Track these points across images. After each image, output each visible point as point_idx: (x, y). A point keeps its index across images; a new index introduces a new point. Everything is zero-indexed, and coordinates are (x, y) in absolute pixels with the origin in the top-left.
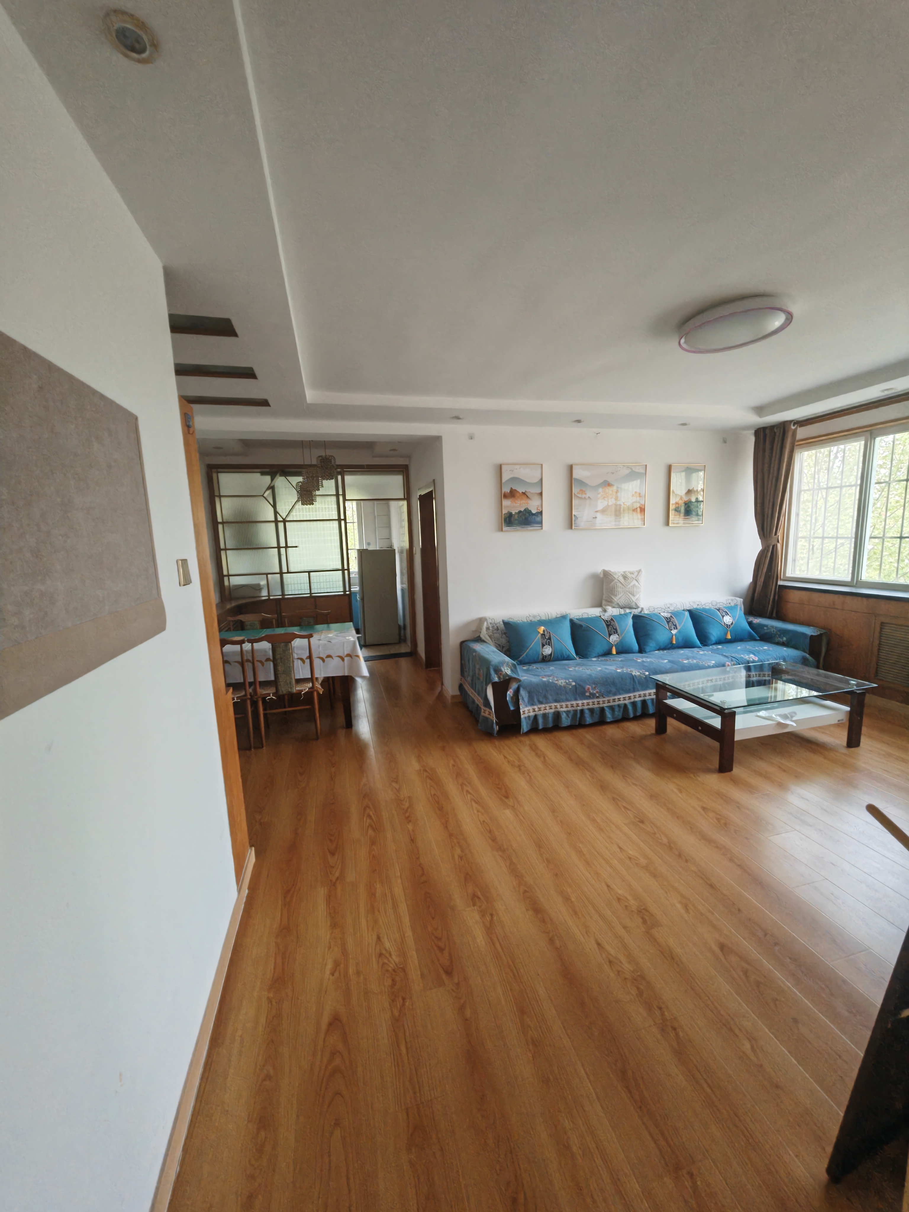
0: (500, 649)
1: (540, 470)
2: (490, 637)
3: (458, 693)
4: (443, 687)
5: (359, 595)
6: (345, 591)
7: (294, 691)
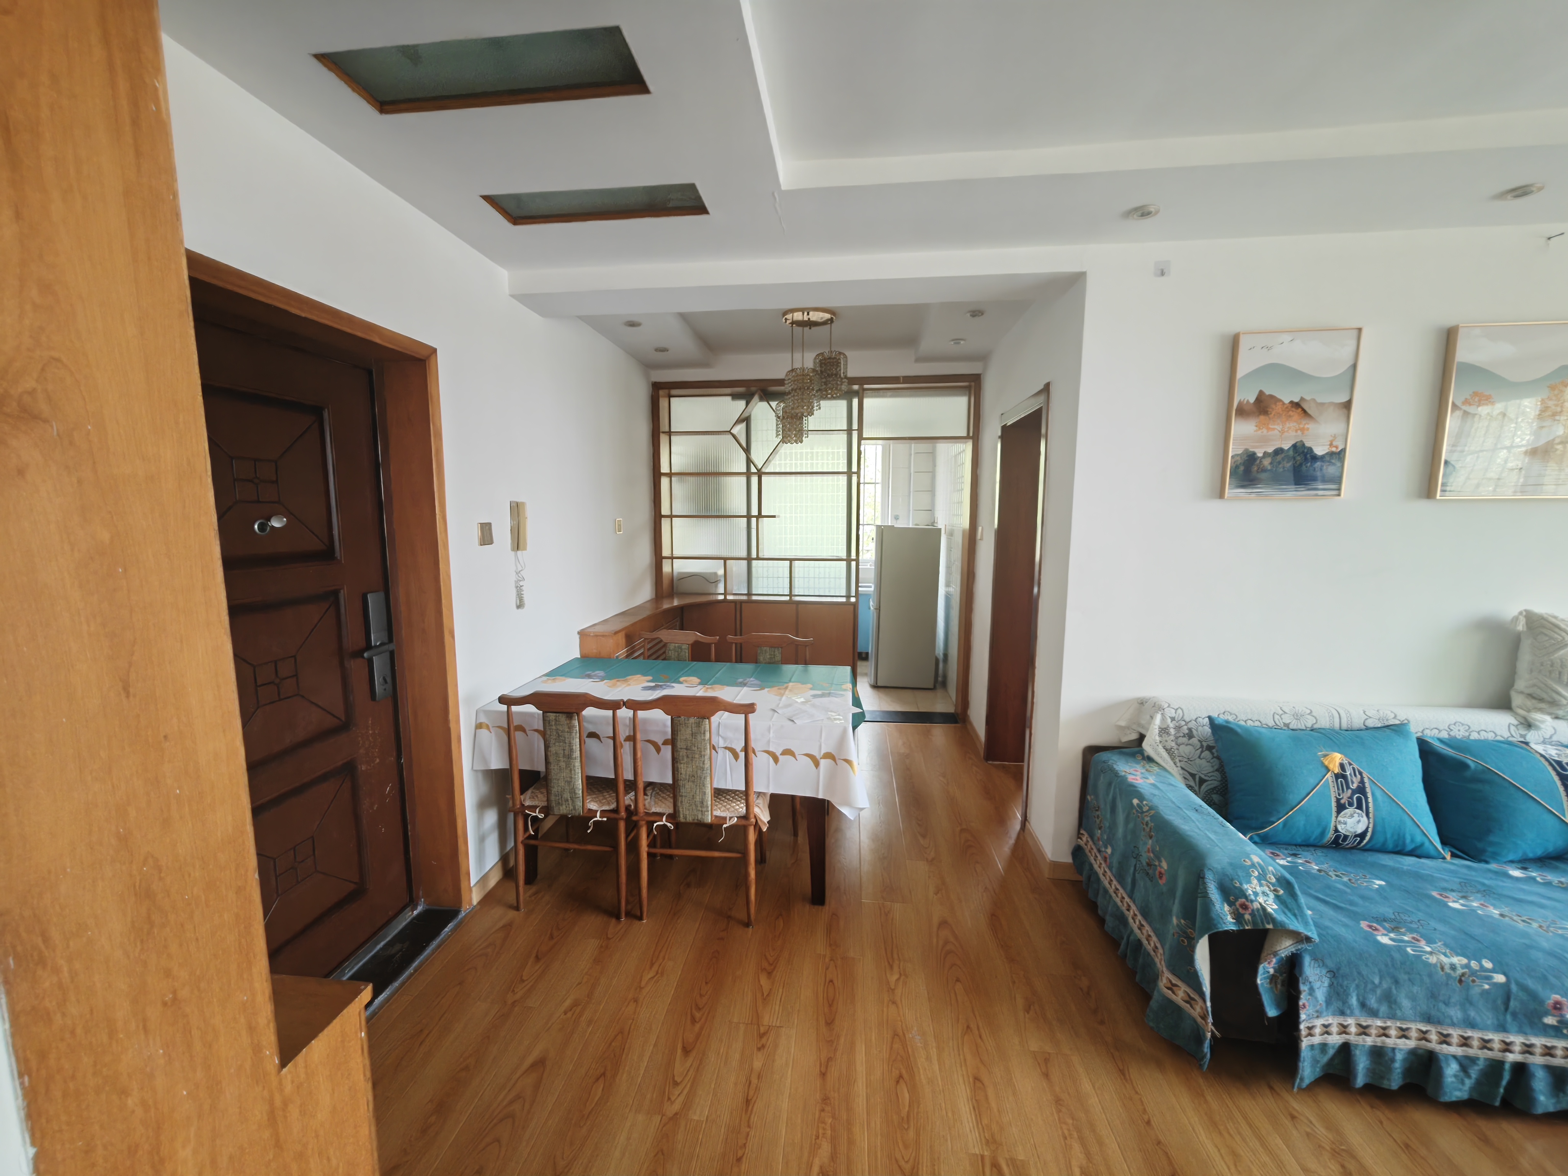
0: (1192, 783)
1: (1353, 343)
2: (1169, 751)
3: (1069, 859)
4: (1027, 823)
5: (873, 602)
6: (848, 596)
7: (709, 819)
